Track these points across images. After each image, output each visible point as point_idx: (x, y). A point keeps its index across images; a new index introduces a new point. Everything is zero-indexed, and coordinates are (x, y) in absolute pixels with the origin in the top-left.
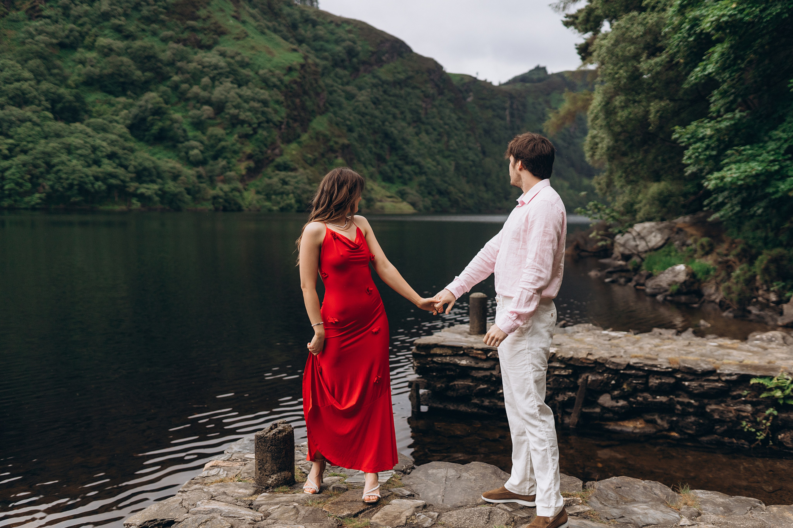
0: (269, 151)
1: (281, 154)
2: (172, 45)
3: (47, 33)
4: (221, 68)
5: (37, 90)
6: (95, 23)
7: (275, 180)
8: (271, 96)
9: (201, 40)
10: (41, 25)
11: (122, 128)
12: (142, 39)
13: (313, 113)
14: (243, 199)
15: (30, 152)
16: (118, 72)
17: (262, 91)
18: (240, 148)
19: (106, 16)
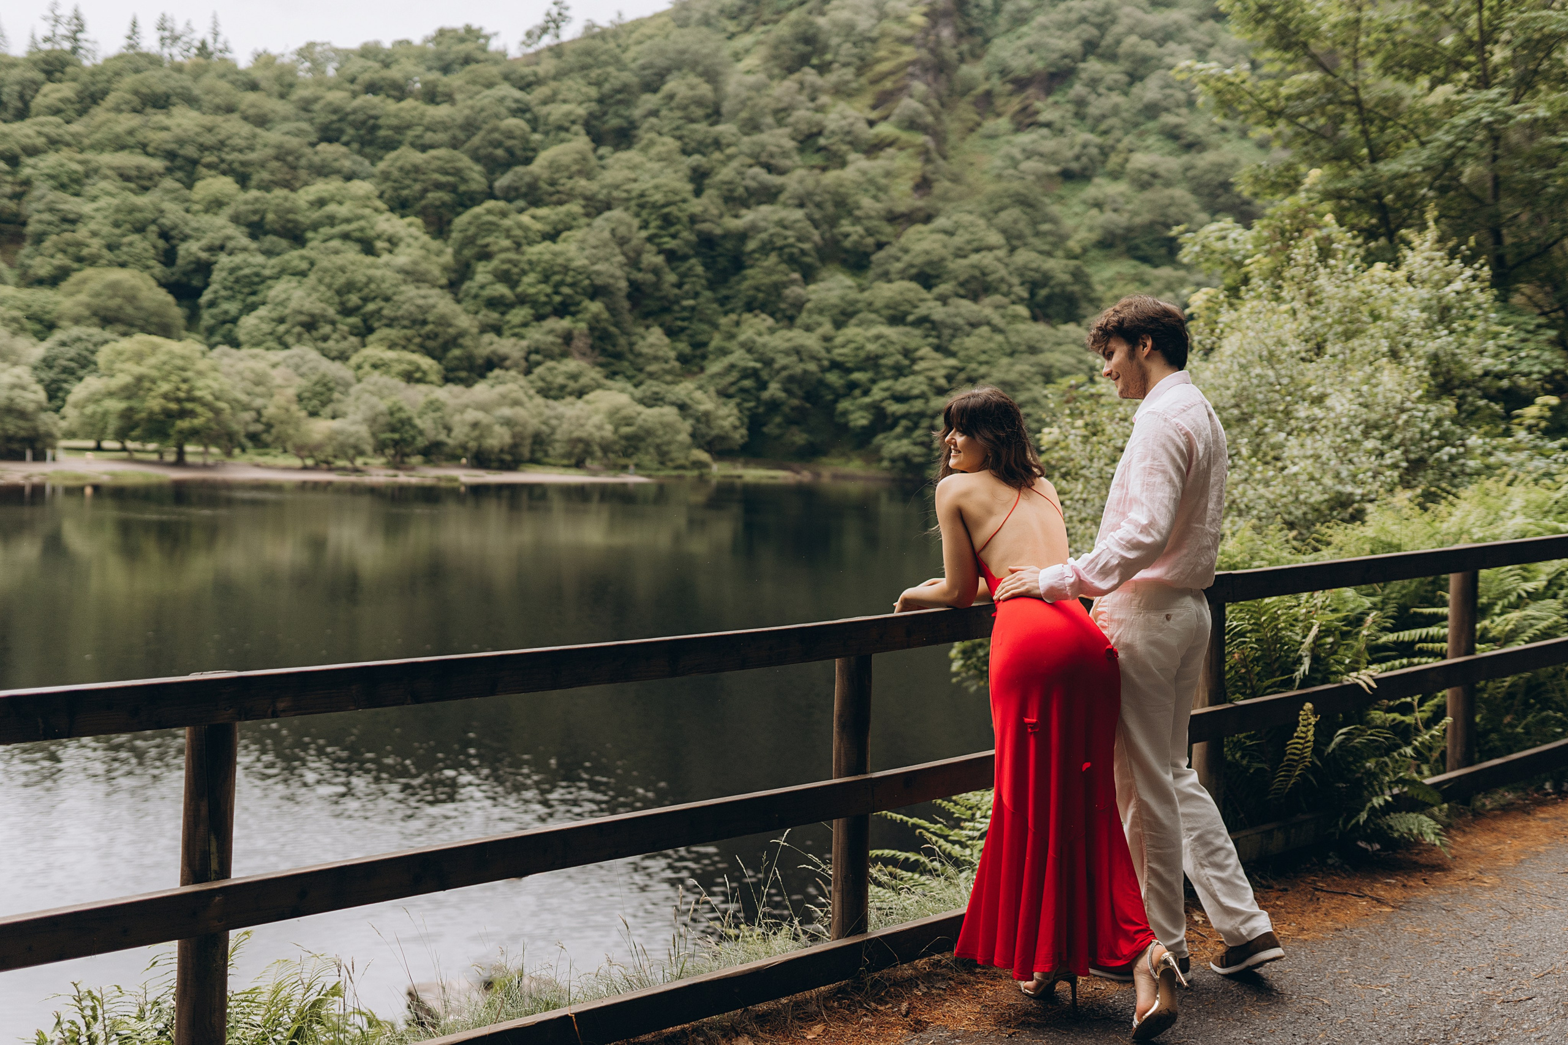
3: (1041, 155)
5: (1007, 265)
6: (1131, 126)
10: (1034, 142)
12: (1218, 147)
19: (1152, 110)
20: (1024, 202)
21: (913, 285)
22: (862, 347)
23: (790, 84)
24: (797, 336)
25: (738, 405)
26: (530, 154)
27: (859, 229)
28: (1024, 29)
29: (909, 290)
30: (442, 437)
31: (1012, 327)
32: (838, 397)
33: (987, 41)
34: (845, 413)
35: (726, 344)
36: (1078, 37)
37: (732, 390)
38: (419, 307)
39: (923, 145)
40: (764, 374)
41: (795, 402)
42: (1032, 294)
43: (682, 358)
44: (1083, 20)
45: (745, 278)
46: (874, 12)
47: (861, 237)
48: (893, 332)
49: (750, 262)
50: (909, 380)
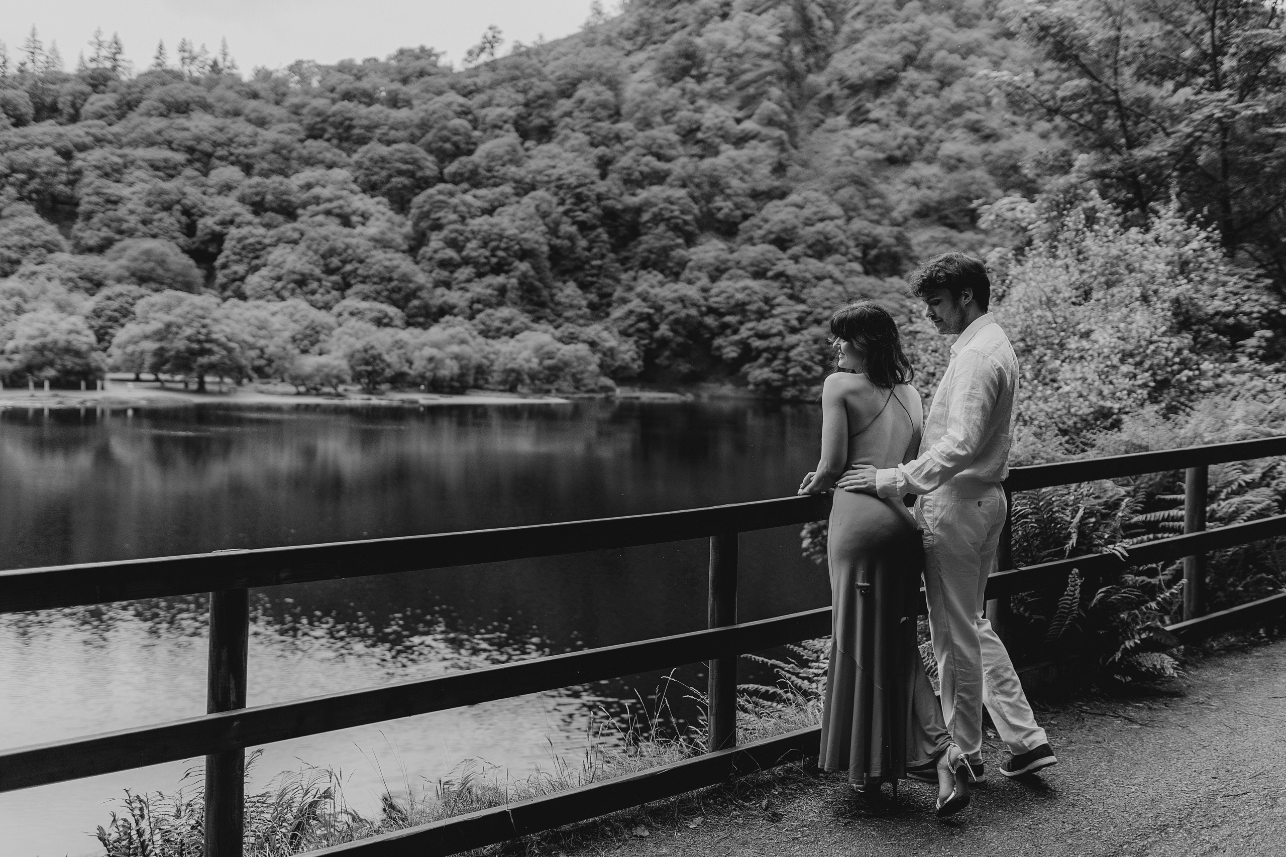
20: (857, 181)
21: (772, 248)
22: (733, 296)
23: (675, 91)
24: (682, 288)
25: (636, 342)
26: (472, 147)
27: (729, 204)
28: (858, 46)
29: (769, 251)
30: (406, 369)
31: (849, 280)
32: (714, 335)
33: (829, 55)
34: (720, 348)
35: (626, 295)
36: (900, 53)
37: (631, 331)
38: (386, 267)
39: (779, 138)
40: (656, 318)
41: (680, 339)
42: (865, 254)
43: (592, 306)
44: (904, 39)
45: (640, 243)
46: (740, 34)
47: (731, 210)
48: (756, 285)
49: (644, 230)
50: (769, 322)
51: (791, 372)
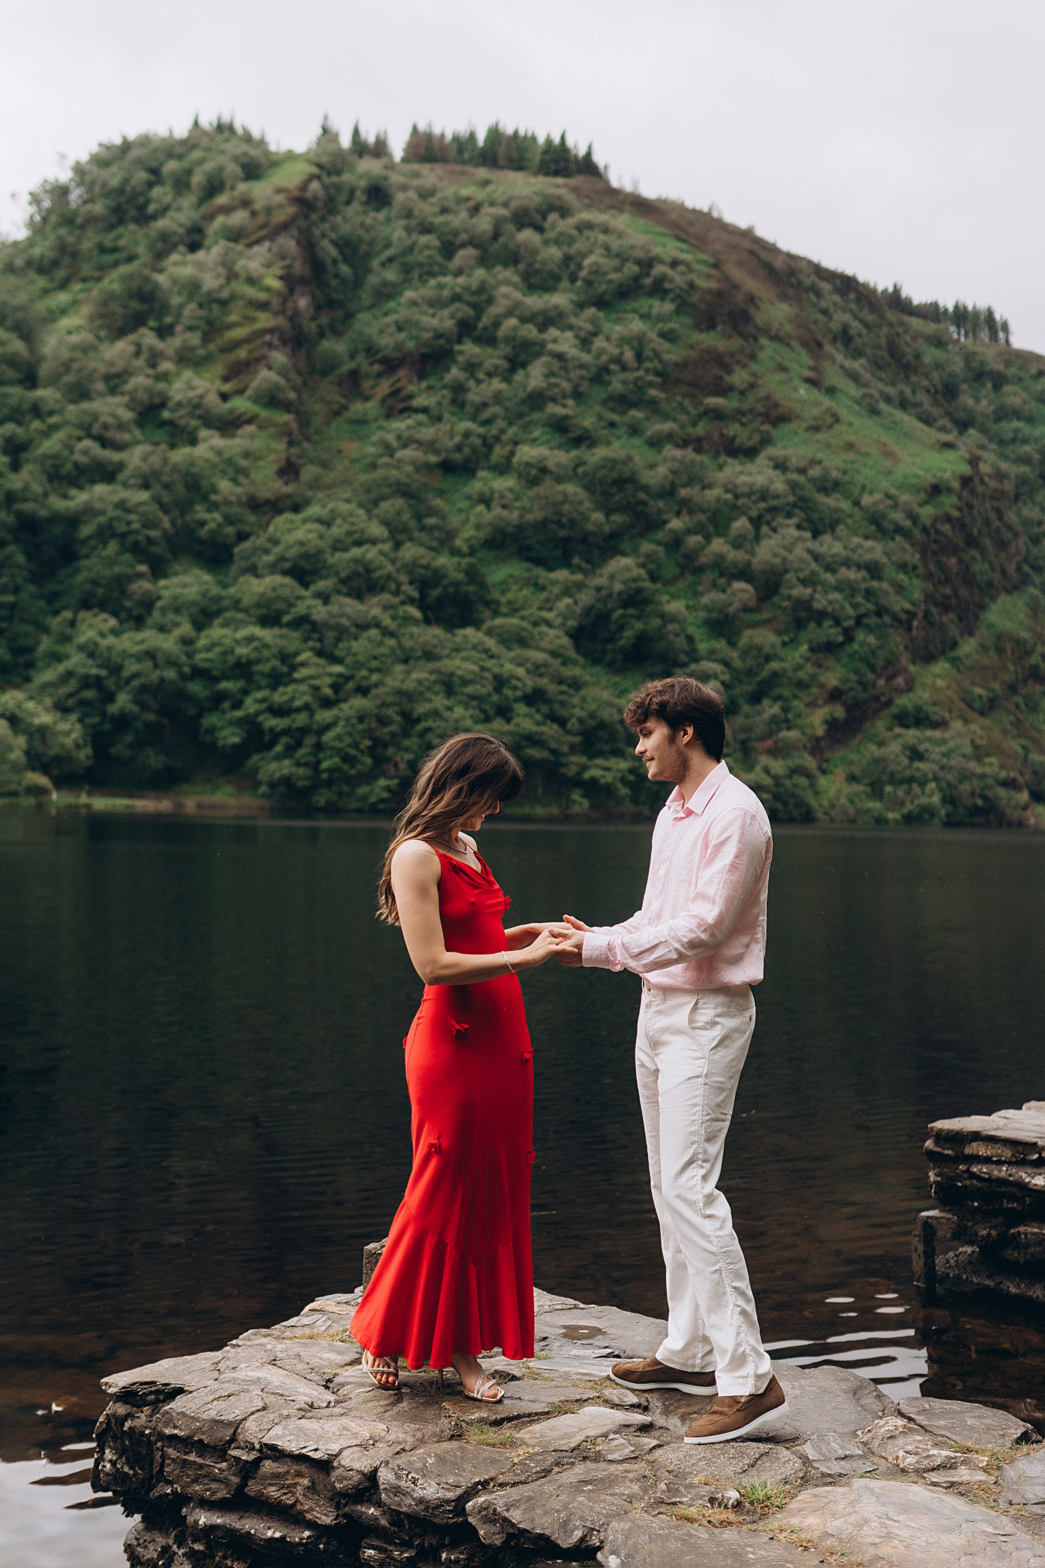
0: (881, 682)
1: (909, 688)
2: (671, 451)
3: (420, 443)
4: (777, 497)
5: (393, 561)
6: (514, 417)
7: (894, 747)
8: (888, 555)
9: (734, 438)
10: (409, 428)
11: (557, 637)
12: (608, 443)
13: (990, 590)
14: (817, 793)
15: (374, 691)
16: (555, 518)
17: (869, 543)
18: (814, 677)
19: (536, 400)
20: (404, 491)
21: (288, 580)
22: (232, 651)
23: (124, 345)
24: (149, 638)
25: (80, 720)
27: (217, 516)
28: (392, 305)
29: (283, 586)
31: (403, 630)
32: (203, 711)
33: (349, 316)
34: (212, 730)
35: (59, 648)
36: (452, 316)
37: (71, 702)
39: (286, 424)
40: (111, 684)
41: (151, 717)
42: (423, 595)
44: (456, 298)
45: (78, 570)
46: (222, 271)
47: (219, 525)
48: (266, 634)
49: (84, 551)
50: (290, 689)
51: (325, 765)
